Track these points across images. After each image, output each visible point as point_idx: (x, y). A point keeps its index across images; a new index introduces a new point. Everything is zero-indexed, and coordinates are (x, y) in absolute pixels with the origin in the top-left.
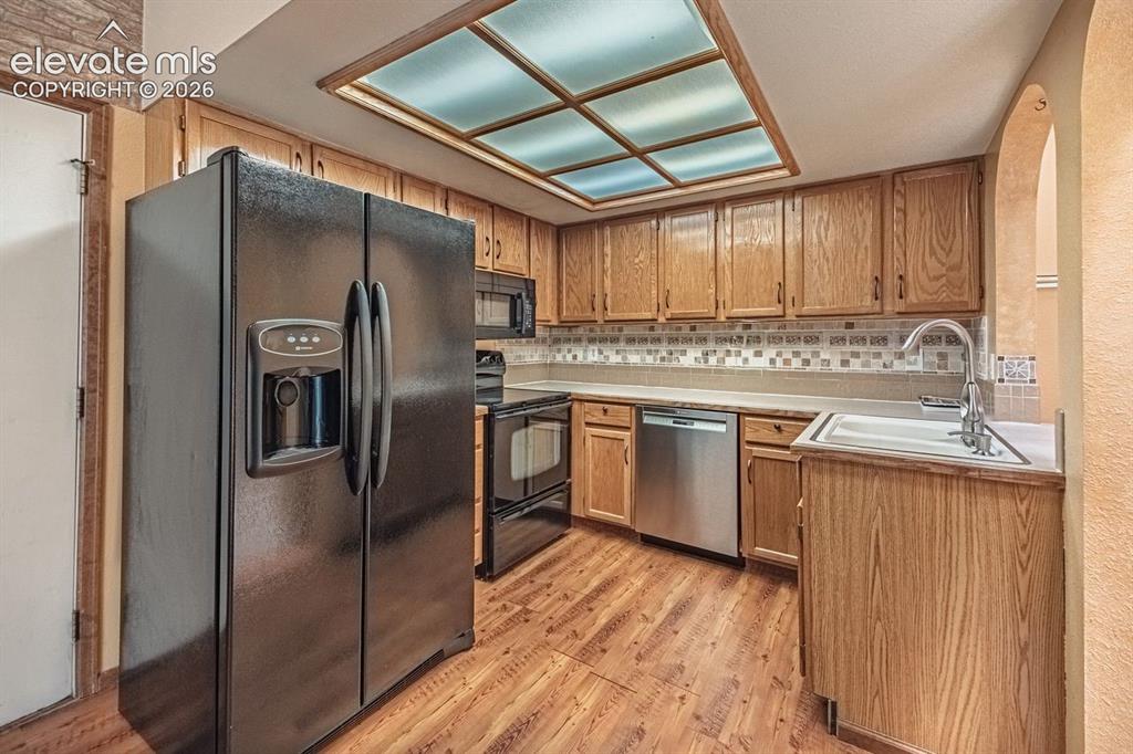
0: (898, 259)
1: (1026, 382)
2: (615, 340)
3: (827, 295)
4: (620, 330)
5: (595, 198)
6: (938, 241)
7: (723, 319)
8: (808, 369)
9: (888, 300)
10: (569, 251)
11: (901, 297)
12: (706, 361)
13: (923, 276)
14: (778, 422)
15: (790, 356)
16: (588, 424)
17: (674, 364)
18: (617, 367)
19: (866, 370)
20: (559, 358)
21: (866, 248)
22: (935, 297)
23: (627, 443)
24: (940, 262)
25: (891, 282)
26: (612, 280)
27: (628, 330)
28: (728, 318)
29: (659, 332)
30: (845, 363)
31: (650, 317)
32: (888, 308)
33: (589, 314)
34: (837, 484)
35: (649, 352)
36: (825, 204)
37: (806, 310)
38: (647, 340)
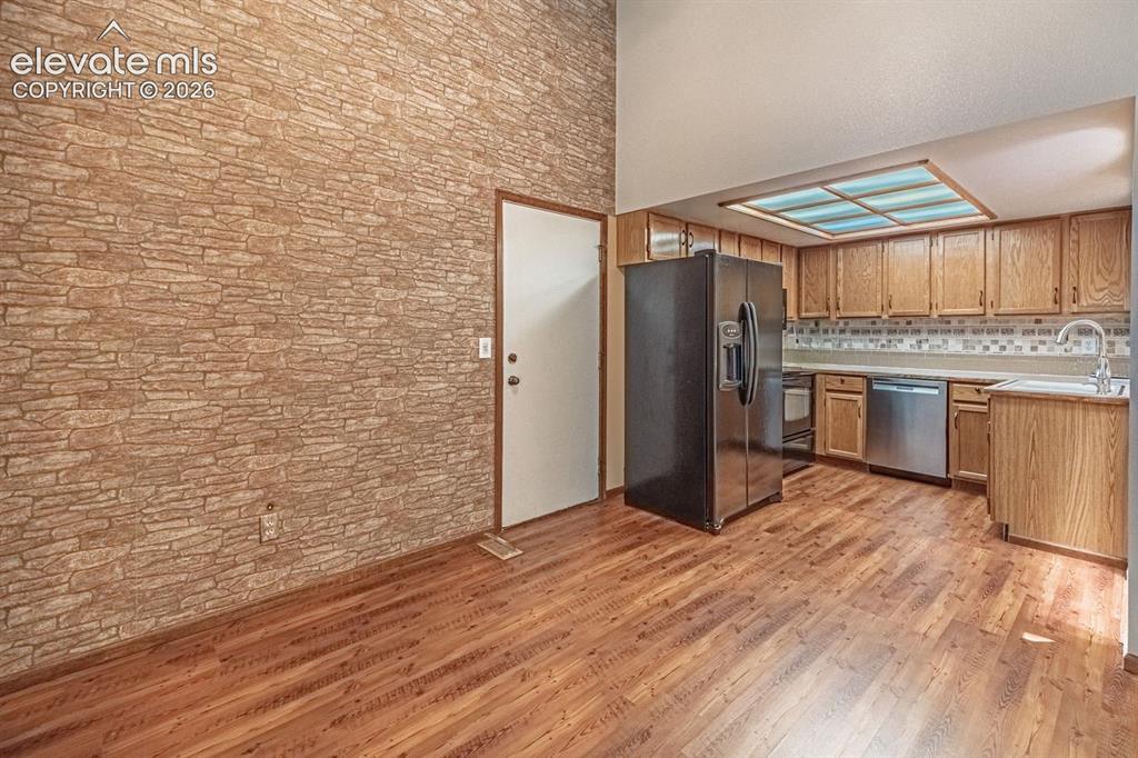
0: (1073, 276)
2: (842, 332)
3: (1018, 300)
4: (846, 324)
6: (1103, 264)
7: (936, 316)
8: (1004, 353)
9: (1065, 303)
10: (808, 268)
11: (1075, 302)
12: (920, 347)
13: (1091, 288)
14: (978, 387)
15: (989, 344)
16: (828, 390)
17: (893, 349)
19: (1050, 354)
21: (1049, 268)
22: (1099, 302)
23: (860, 404)
24: (1104, 278)
25: (1067, 291)
26: (844, 288)
27: (852, 324)
28: (940, 316)
29: (879, 325)
30: (1034, 348)
31: (876, 315)
32: (1065, 309)
33: (823, 312)
34: (1011, 409)
35: (871, 341)
36: (1018, 235)
37: (1001, 311)
38: (869, 331)
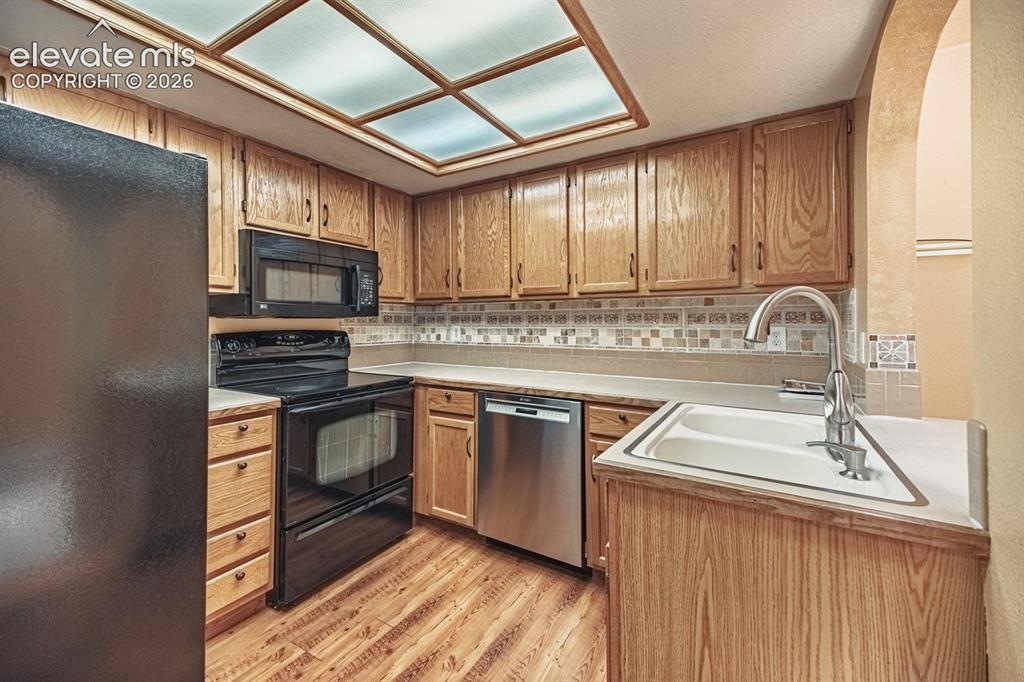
0: (757, 224)
1: (903, 367)
2: (477, 319)
3: (680, 267)
4: (482, 308)
5: (439, 160)
6: (802, 202)
7: (576, 295)
8: (669, 350)
9: (747, 272)
10: (425, 226)
11: (760, 268)
12: (565, 341)
13: (784, 243)
14: (623, 411)
15: (649, 336)
16: (433, 412)
17: (534, 345)
18: (480, 348)
19: (727, 350)
20: (423, 338)
21: (723, 213)
22: (797, 267)
23: (470, 433)
24: (803, 226)
25: (750, 251)
26: (466, 252)
27: (489, 309)
28: (581, 294)
29: (519, 310)
30: (705, 343)
31: (502, 294)
32: (747, 281)
33: (444, 291)
35: (510, 332)
36: (680, 164)
37: (659, 284)
38: (507, 319)
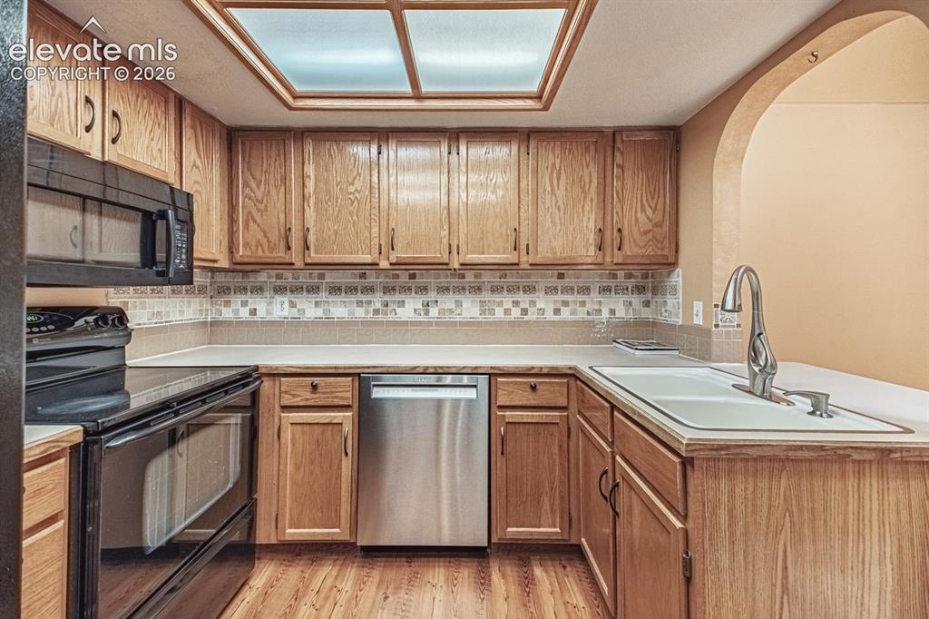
0: (617, 213)
1: (733, 327)
2: (313, 289)
3: (557, 244)
4: (321, 277)
6: (647, 200)
7: (456, 266)
8: (526, 318)
9: (609, 252)
10: (249, 169)
11: (619, 249)
13: (635, 230)
14: (533, 380)
15: (510, 306)
16: (285, 408)
17: (391, 317)
18: (317, 323)
19: (574, 318)
20: (227, 314)
21: (591, 200)
22: (643, 251)
23: (348, 427)
24: (648, 218)
25: (611, 235)
26: (317, 211)
27: (331, 277)
28: (462, 265)
29: (372, 279)
30: (557, 311)
31: (370, 261)
32: (609, 259)
33: (283, 255)
34: (738, 490)
35: (359, 303)
36: (557, 152)
37: (538, 258)
38: (356, 289)
